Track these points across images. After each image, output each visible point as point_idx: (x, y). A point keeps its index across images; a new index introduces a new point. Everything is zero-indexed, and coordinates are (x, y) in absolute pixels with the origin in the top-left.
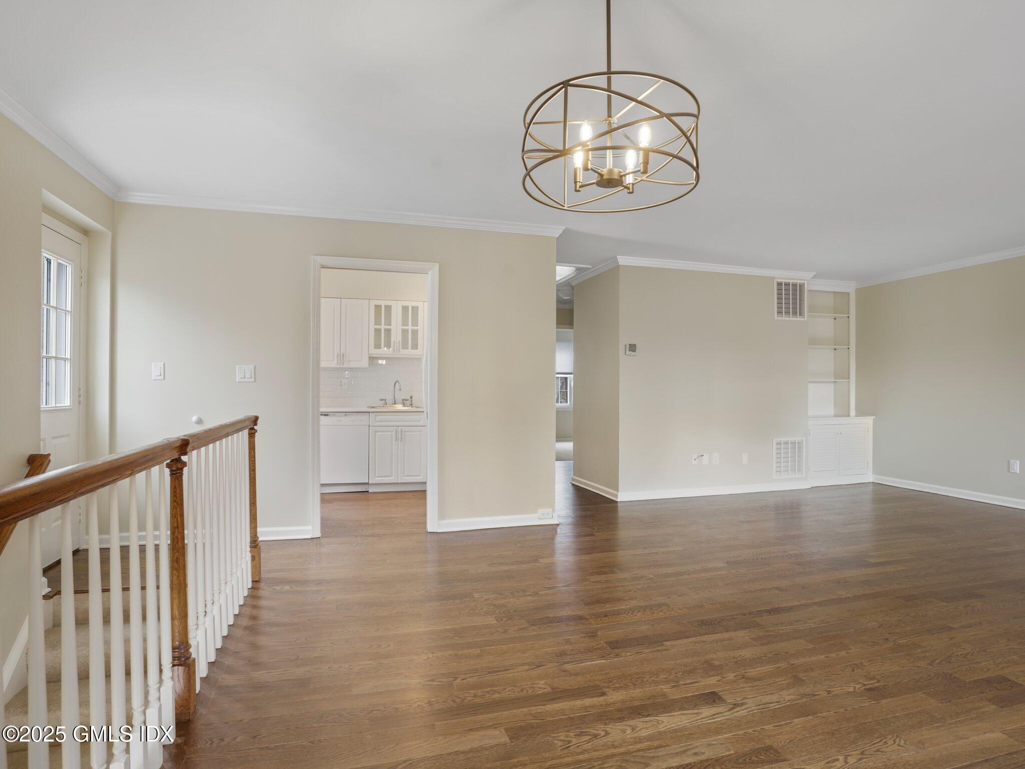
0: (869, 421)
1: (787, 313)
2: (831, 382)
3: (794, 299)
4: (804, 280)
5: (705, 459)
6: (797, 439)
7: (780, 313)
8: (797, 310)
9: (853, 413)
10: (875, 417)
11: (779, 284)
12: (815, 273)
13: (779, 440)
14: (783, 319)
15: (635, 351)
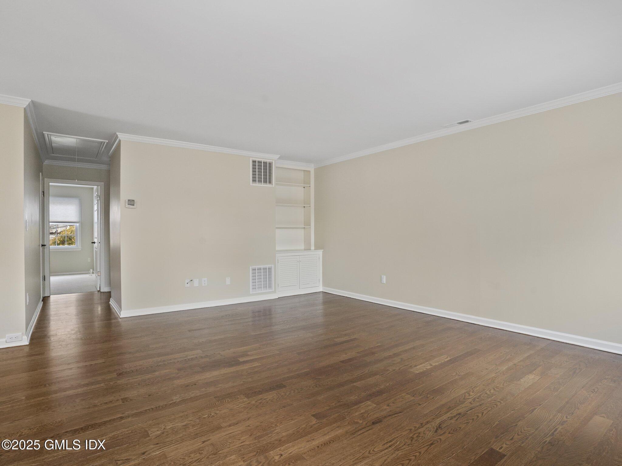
0: (320, 253)
1: (260, 181)
2: (302, 228)
3: (265, 172)
4: (273, 160)
5: (196, 283)
6: (267, 266)
7: (254, 181)
8: (268, 179)
9: (313, 248)
10: (323, 250)
11: (254, 162)
12: (280, 156)
13: (254, 267)
14: (257, 185)
15: (133, 205)
